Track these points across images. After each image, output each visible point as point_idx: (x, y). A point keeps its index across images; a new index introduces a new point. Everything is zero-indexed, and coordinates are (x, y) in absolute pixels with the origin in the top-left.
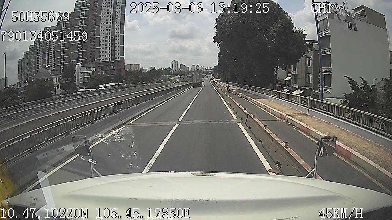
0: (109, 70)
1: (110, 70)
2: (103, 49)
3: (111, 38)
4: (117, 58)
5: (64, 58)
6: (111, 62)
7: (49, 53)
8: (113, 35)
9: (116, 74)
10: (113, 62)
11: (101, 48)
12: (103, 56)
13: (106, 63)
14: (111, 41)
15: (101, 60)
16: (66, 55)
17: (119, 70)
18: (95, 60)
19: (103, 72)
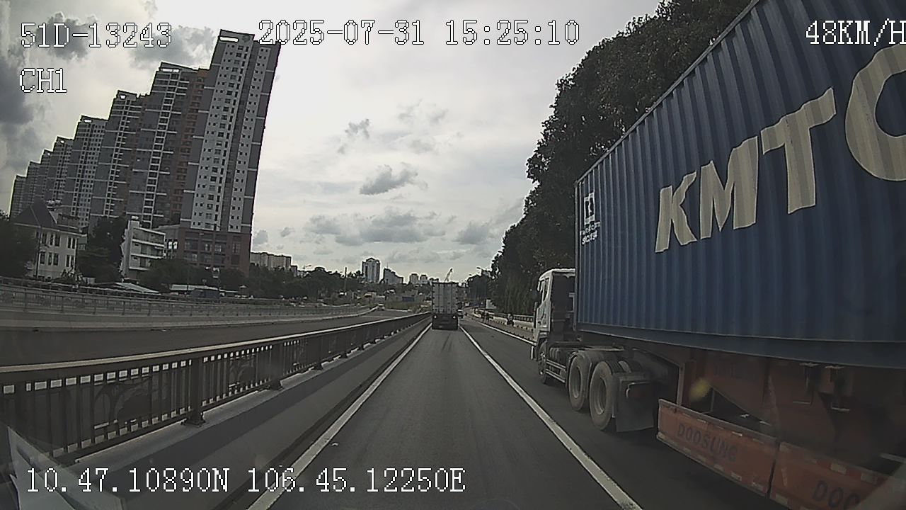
0: (210, 254)
1: (213, 254)
2: (202, 196)
3: (225, 172)
4: (235, 226)
5: (112, 203)
6: (218, 234)
7: (82, 181)
8: (232, 167)
9: (226, 268)
10: (222, 236)
11: (197, 195)
12: (200, 217)
13: (206, 236)
14: (224, 181)
15: (194, 223)
16: (117, 196)
17: (235, 259)
18: (179, 221)
19: (196, 255)
